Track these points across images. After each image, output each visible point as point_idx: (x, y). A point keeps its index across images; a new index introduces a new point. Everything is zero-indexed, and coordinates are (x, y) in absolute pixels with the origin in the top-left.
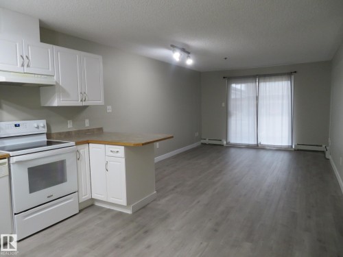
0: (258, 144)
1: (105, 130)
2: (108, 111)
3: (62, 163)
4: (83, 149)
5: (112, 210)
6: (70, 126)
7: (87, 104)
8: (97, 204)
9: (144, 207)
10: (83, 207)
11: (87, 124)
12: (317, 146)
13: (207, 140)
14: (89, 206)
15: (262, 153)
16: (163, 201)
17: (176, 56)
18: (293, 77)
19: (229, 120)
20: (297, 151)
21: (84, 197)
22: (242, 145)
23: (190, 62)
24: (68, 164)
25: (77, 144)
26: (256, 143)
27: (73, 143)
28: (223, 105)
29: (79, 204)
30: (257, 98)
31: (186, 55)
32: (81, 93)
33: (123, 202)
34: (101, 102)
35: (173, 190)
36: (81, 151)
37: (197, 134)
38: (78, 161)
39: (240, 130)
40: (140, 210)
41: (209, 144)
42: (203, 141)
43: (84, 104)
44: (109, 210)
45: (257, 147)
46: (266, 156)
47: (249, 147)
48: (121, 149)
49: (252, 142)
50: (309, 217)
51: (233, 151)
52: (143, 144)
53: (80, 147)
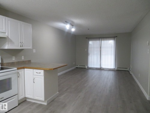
0: (101, 68)
1: (32, 61)
2: (34, 52)
3: (10, 79)
4: (21, 71)
5: (37, 103)
6: (14, 59)
7: (23, 48)
8: (28, 100)
9: (53, 101)
10: (20, 102)
11: (23, 58)
12: (126, 68)
13: (79, 66)
14: (24, 101)
15: (103, 72)
16: (62, 97)
17: (67, 27)
18: (115, 38)
19: (88, 57)
20: (117, 70)
21: (21, 97)
22: (94, 68)
23: (73, 30)
24: (12, 79)
25: (18, 69)
26: (100, 67)
27: (16, 69)
28: (86, 50)
29: (18, 101)
30: (101, 48)
31: (72, 26)
32: (20, 42)
33: (43, 98)
34: (31, 47)
35: (66, 91)
36: (20, 73)
37: (74, 63)
38: (19, 78)
39: (93, 62)
40: (51, 102)
41: (80, 68)
42: (77, 66)
43: (22, 48)
44: (34, 103)
45: (101, 69)
46: (105, 73)
47: (97, 69)
48: (42, 72)
49: (99, 67)
50: (131, 102)
51: (90, 71)
52: (54, 69)
53: (19, 71)
